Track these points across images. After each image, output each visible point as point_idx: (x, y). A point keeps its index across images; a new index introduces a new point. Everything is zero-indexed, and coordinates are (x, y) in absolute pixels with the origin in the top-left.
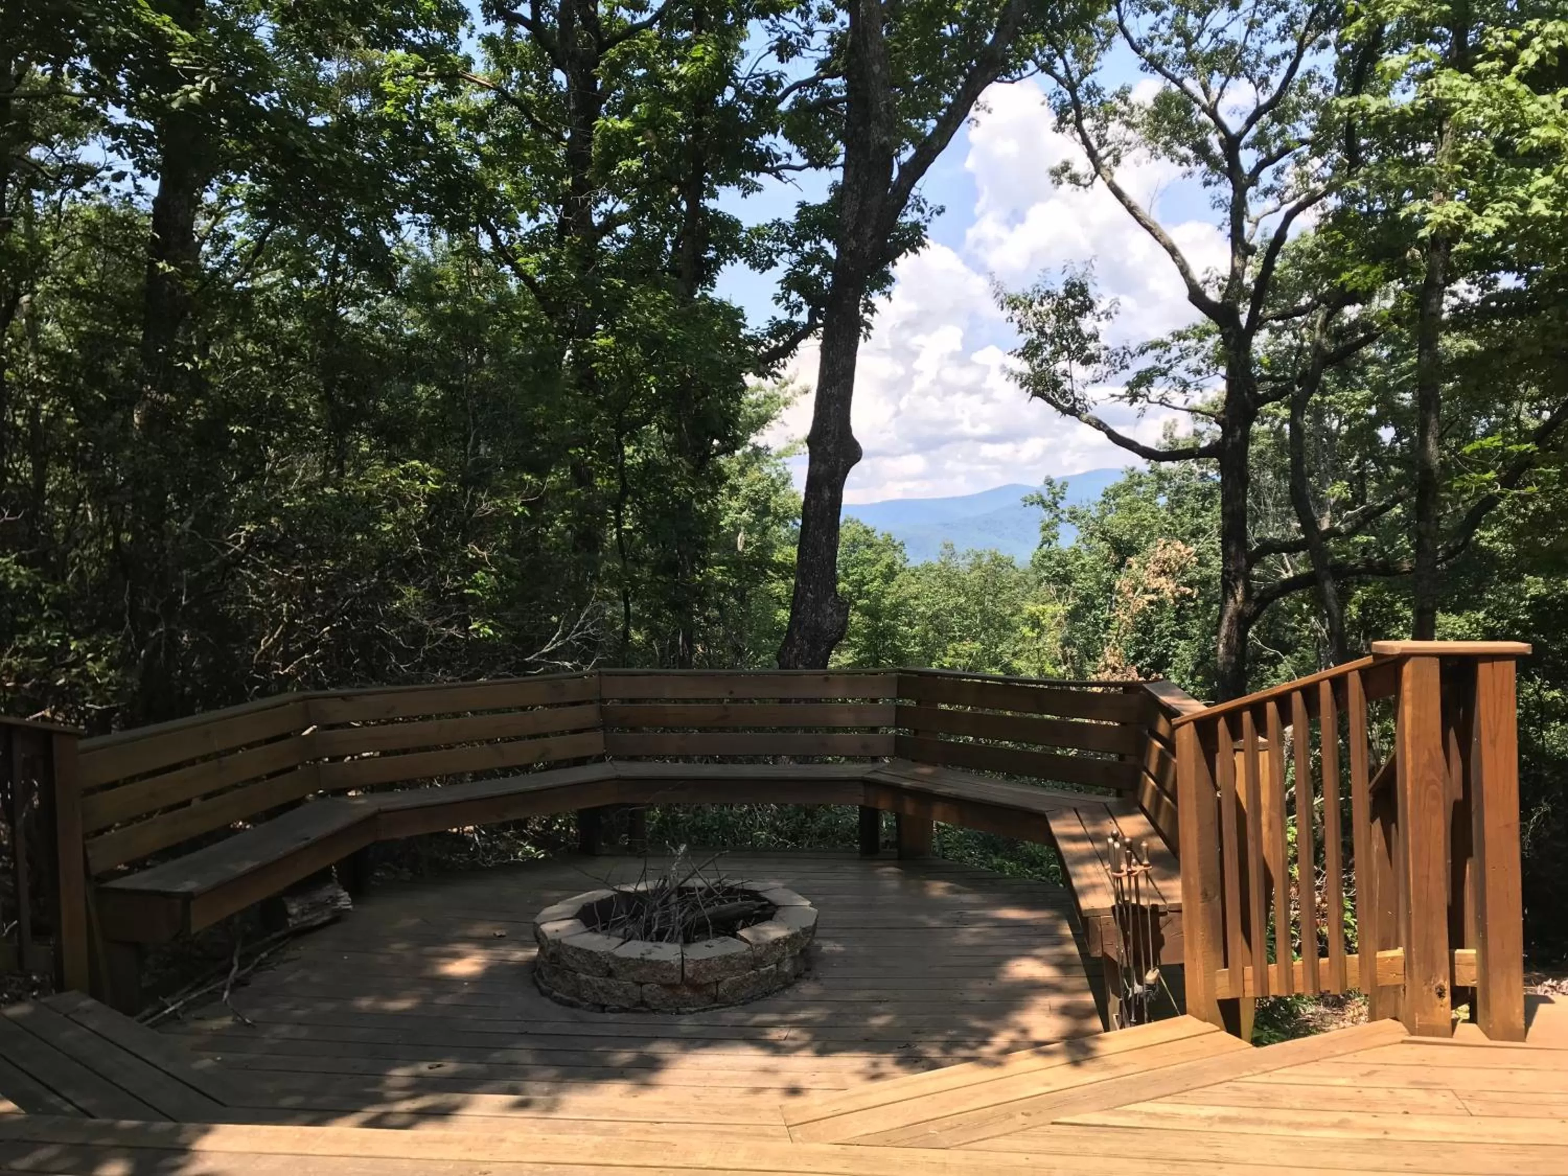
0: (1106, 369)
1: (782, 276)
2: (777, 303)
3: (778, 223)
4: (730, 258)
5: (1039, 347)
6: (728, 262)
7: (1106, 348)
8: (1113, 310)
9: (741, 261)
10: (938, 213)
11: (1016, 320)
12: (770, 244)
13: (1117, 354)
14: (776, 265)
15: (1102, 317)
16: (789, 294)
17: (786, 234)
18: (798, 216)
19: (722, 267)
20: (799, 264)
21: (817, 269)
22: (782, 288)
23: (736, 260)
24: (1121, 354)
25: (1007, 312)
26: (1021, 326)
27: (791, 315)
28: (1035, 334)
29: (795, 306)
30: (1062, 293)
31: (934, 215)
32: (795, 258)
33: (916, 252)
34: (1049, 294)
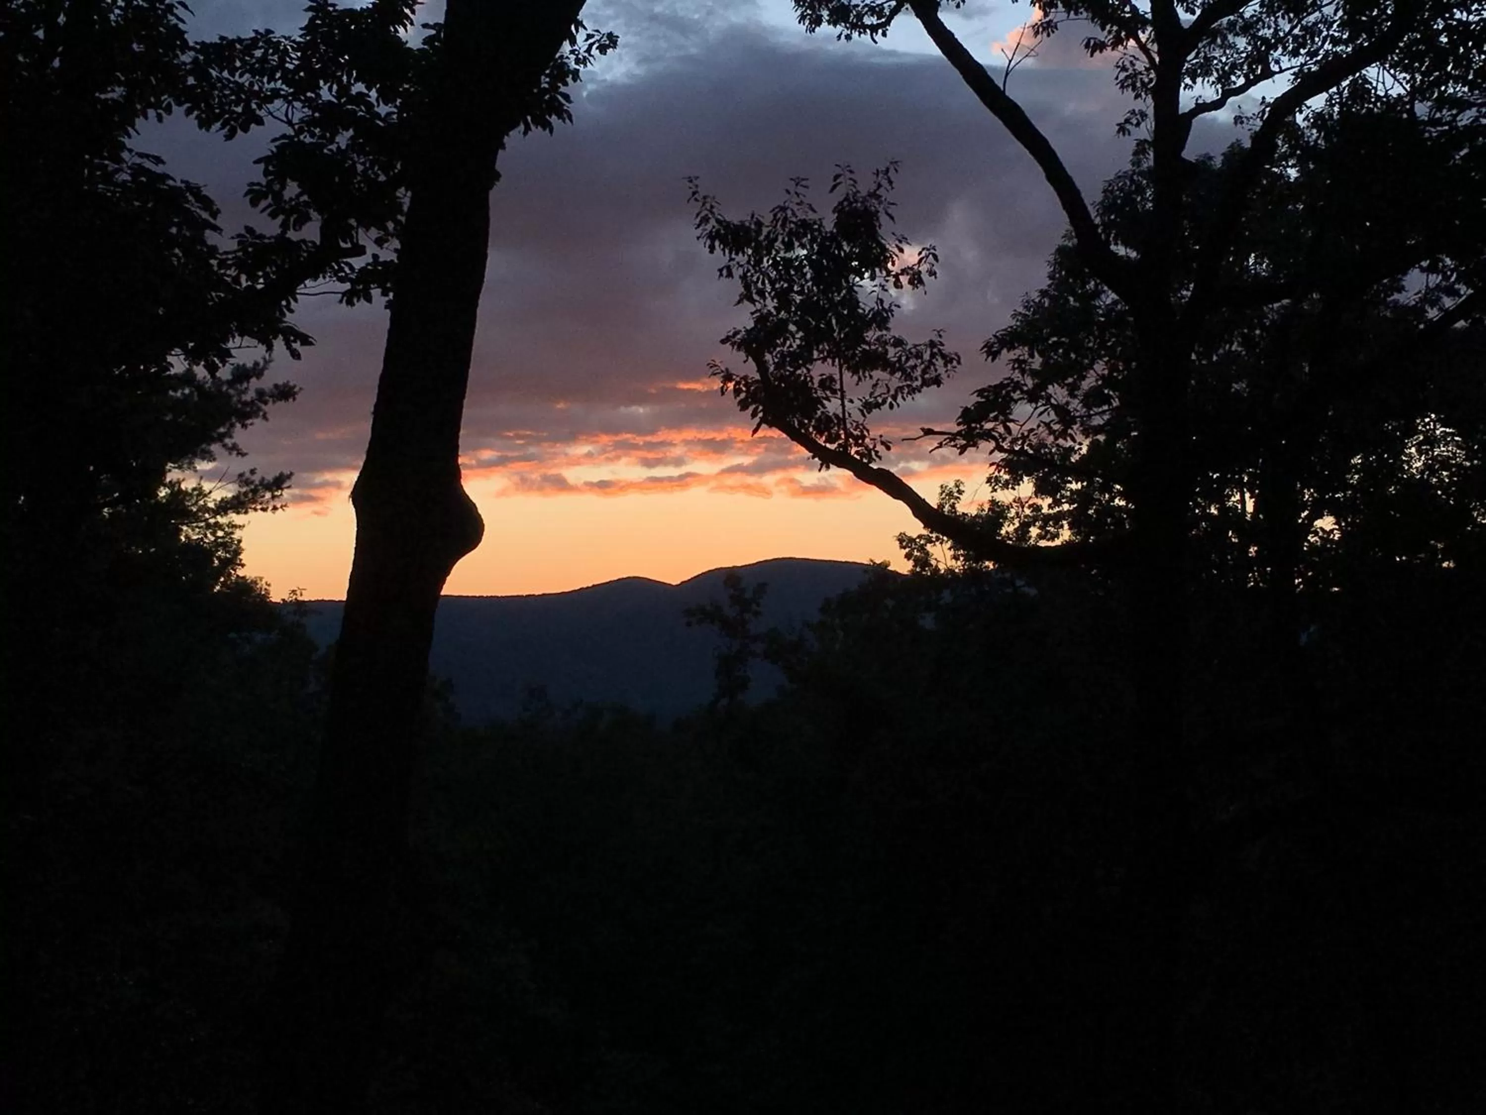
0: (896, 381)
1: (267, 149)
2: (254, 203)
3: (265, 38)
4: (157, 106)
5: (780, 329)
6: (151, 113)
7: (898, 342)
8: (924, 268)
9: (178, 111)
10: (603, 49)
11: (738, 272)
12: (246, 79)
13: (919, 356)
14: (260, 122)
15: (904, 279)
16: (283, 187)
17: (282, 61)
18: (310, 28)
19: (139, 122)
20: (308, 123)
21: (343, 139)
22: (266, 173)
23: (168, 110)
24: (927, 356)
25: (721, 257)
26: (747, 287)
27: (285, 226)
28: (771, 304)
29: (293, 210)
30: (829, 226)
31: (595, 51)
32: (300, 112)
33: (547, 125)
34: (805, 226)
